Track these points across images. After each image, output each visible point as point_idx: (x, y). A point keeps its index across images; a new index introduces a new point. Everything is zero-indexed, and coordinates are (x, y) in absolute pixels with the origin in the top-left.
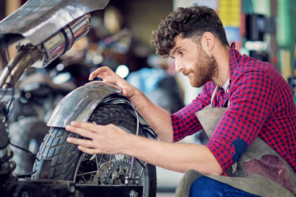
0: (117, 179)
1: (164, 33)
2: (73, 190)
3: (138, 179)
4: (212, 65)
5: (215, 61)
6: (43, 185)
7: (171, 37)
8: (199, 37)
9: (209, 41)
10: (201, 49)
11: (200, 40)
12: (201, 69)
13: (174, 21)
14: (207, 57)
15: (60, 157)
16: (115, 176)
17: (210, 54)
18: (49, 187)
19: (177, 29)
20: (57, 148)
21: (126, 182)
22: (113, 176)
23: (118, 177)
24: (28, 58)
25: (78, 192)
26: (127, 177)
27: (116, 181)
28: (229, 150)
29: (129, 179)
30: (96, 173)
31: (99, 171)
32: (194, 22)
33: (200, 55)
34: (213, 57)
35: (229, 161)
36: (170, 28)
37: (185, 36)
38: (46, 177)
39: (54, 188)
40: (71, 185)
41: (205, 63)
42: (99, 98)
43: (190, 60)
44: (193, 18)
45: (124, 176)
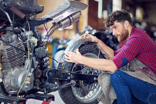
0: (89, 73)
1: (110, 20)
2: (69, 74)
3: (98, 74)
4: (127, 33)
5: (128, 32)
7: (113, 21)
8: (124, 22)
9: (127, 24)
10: (124, 27)
11: (124, 23)
12: (123, 35)
13: (115, 15)
14: (126, 30)
17: (126, 29)
18: (60, 72)
19: (116, 18)
21: (93, 74)
22: (87, 72)
24: (56, 27)
25: (71, 75)
26: (93, 72)
28: (120, 61)
29: (94, 73)
32: (122, 17)
33: (123, 29)
34: (128, 30)
35: (120, 65)
36: (113, 18)
37: (118, 22)
38: (60, 69)
39: (62, 73)
40: (69, 72)
41: (125, 32)
42: (82, 42)
43: (119, 31)
44: (122, 15)
45: (92, 72)
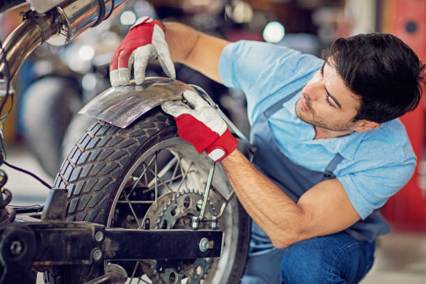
0: (183, 217)
2: (100, 237)
3: (214, 221)
6: (50, 229)
15: (88, 182)
16: (180, 213)
18: (60, 232)
20: (85, 167)
21: (195, 225)
22: (178, 211)
23: (185, 214)
24: (37, 30)
25: (108, 241)
26: (196, 218)
27: (182, 221)
29: (198, 221)
30: (151, 204)
31: (158, 202)
38: (59, 217)
39: (69, 234)
40: (97, 230)
